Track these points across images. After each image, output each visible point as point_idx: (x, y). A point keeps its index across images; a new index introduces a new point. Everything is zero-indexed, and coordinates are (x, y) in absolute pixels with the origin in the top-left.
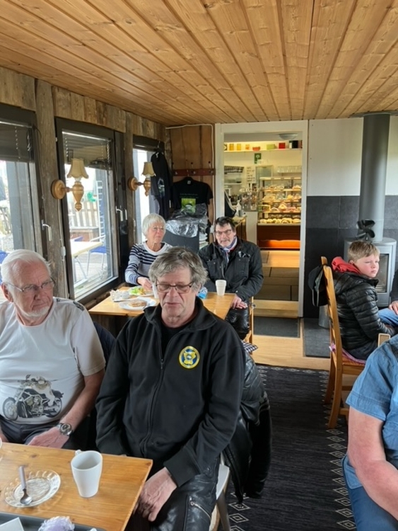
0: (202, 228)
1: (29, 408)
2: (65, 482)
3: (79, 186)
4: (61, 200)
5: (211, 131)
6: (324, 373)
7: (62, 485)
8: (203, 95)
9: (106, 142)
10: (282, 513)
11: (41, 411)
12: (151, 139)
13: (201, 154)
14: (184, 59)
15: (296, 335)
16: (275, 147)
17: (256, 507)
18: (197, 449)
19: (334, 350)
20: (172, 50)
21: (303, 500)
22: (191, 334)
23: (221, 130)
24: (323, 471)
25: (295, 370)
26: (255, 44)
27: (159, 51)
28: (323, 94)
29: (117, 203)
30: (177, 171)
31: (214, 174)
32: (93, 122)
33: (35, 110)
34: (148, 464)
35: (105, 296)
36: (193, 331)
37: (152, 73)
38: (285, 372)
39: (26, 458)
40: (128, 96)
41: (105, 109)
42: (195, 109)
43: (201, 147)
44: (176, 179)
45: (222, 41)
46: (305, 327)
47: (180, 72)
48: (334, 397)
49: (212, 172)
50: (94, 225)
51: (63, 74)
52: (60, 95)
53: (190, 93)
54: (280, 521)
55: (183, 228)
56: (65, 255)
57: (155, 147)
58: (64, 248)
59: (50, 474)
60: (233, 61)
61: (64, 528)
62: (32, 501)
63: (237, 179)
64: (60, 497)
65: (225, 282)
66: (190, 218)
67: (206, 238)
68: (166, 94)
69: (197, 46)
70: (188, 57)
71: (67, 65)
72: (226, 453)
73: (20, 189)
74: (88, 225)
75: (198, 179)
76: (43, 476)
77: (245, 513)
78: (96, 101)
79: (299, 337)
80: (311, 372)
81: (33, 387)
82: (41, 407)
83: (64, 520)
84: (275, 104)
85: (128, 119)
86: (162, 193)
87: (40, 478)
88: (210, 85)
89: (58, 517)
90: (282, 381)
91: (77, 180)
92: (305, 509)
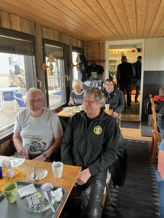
0: (100, 84)
1: (34, 148)
2: (49, 173)
3: (51, 65)
4: (45, 71)
5: (104, 44)
6: (150, 143)
7: (48, 174)
8: (101, 29)
9: (61, 49)
10: (132, 194)
11: (39, 149)
12: (79, 48)
13: (100, 53)
14: (94, 12)
15: (138, 128)
16: (130, 52)
17: (120, 191)
18: (101, 163)
19: (154, 132)
20: (90, 9)
21: (140, 189)
22: (99, 121)
23: (108, 44)
24: (148, 179)
25: (137, 141)
26: (124, 5)
27: (85, 9)
28: (152, 27)
29: (66, 74)
30: (89, 61)
31: (105, 62)
32: (57, 41)
33: (35, 35)
34: (80, 168)
35: (61, 110)
36: (99, 120)
37: (81, 19)
38: (133, 142)
39: (34, 165)
40: (71, 30)
41: (61, 35)
42: (98, 35)
43: (99, 51)
44: (89, 64)
45: (110, 4)
46: (142, 125)
47: (92, 18)
48: (154, 152)
49: (104, 61)
50: (55, 84)
51: (46, 20)
52: (44, 29)
53: (96, 27)
54: (130, 197)
55: (92, 84)
56: (46, 93)
57: (80, 51)
58: (46, 90)
59: (44, 170)
60: (114, 13)
61: (50, 187)
62: (38, 179)
63: (114, 65)
64: (48, 178)
65: (109, 105)
66: (95, 80)
67: (101, 88)
68: (86, 28)
69: (100, 7)
70: (96, 12)
71: (48, 16)
72: (110, 168)
73: (29, 67)
74: (53, 85)
75: (98, 64)
76: (41, 170)
77: (116, 193)
78: (58, 32)
79: (139, 129)
80: (144, 142)
81: (36, 140)
82: (39, 148)
83: (50, 184)
84: (131, 31)
85: (70, 39)
86: (83, 70)
87: (40, 171)
88: (104, 23)
89: (47, 183)
90: (132, 145)
91: (51, 63)
92: (141, 193)
